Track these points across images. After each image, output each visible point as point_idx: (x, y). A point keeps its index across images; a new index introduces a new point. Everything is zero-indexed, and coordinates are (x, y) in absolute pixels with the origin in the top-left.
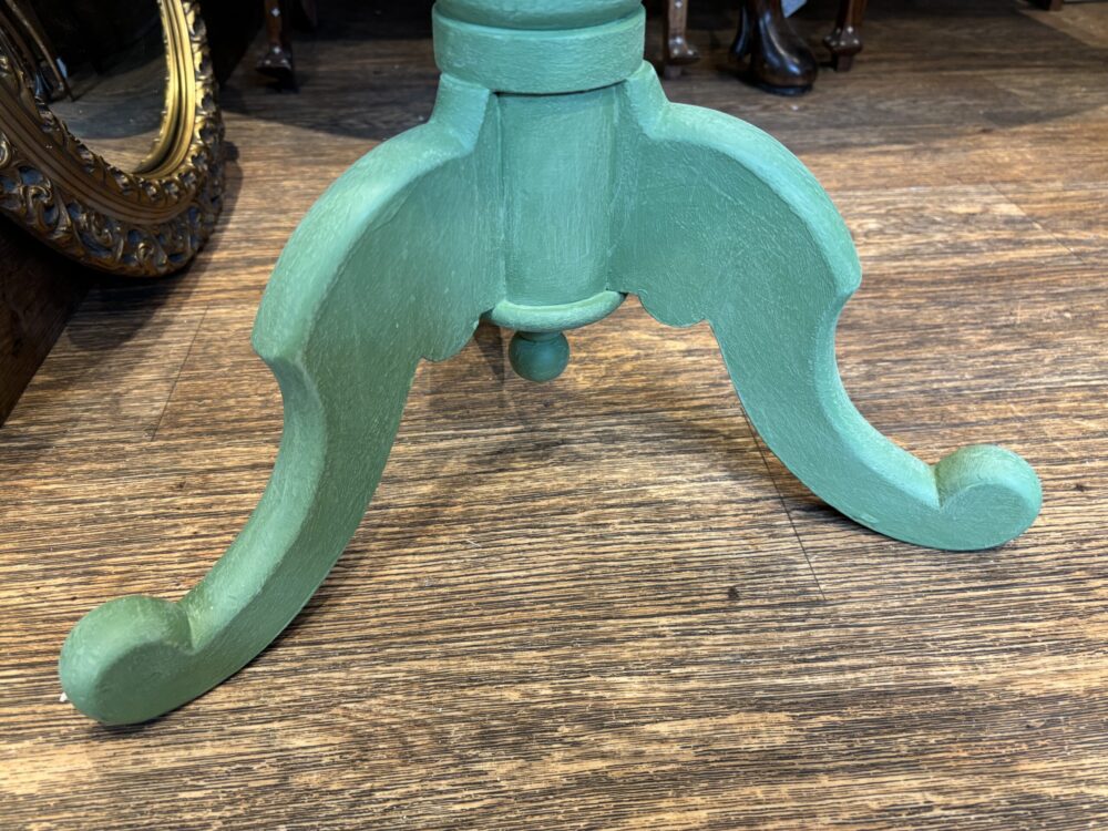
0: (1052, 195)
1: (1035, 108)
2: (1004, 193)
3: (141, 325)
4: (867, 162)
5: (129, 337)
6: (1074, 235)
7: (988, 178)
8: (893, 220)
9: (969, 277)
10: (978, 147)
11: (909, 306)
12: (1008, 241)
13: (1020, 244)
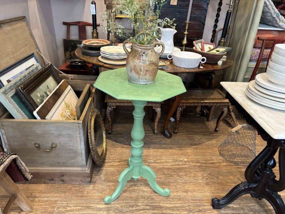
0: (191, 158)
1: (197, 143)
2: (186, 157)
3: (101, 170)
4: (174, 151)
5: (100, 171)
6: (191, 164)
7: (186, 155)
8: (173, 160)
9: (178, 169)
10: (187, 149)
11: (171, 172)
12: (183, 164)
13: (184, 165)
